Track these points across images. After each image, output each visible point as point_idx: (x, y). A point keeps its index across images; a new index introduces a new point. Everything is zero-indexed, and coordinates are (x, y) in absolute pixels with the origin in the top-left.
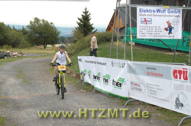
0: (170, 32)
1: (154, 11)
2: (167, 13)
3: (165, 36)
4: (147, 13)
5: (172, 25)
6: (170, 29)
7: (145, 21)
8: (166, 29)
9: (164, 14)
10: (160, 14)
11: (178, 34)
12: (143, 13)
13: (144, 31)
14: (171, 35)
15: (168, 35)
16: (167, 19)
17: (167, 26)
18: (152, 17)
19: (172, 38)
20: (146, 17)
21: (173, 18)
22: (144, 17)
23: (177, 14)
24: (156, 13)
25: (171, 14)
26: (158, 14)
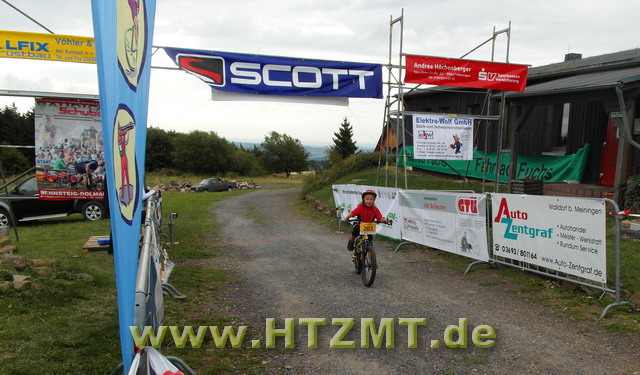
0: (458, 151)
1: (436, 122)
2: (453, 124)
3: (450, 155)
4: (426, 124)
6: (457, 146)
8: (452, 146)
9: (450, 125)
10: (445, 125)
11: (468, 153)
12: (422, 124)
13: (423, 149)
14: (458, 154)
17: (453, 142)
18: (433, 129)
19: (460, 159)
20: (426, 129)
21: (462, 131)
22: (422, 129)
23: (467, 126)
24: (439, 124)
25: (459, 126)
26: (442, 125)
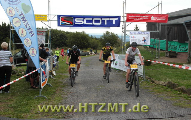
0: (145, 42)
1: (137, 33)
2: (143, 34)
3: (143, 43)
4: (134, 34)
5: (146, 39)
6: (145, 40)
7: (133, 37)
8: (143, 40)
10: (140, 34)
11: (148, 42)
12: (132, 34)
14: (145, 43)
15: (144, 43)
16: (143, 36)
17: (143, 39)
18: (136, 35)
19: (146, 44)
20: (134, 35)
21: (146, 36)
23: (148, 34)
25: (145, 34)
26: (139, 34)
